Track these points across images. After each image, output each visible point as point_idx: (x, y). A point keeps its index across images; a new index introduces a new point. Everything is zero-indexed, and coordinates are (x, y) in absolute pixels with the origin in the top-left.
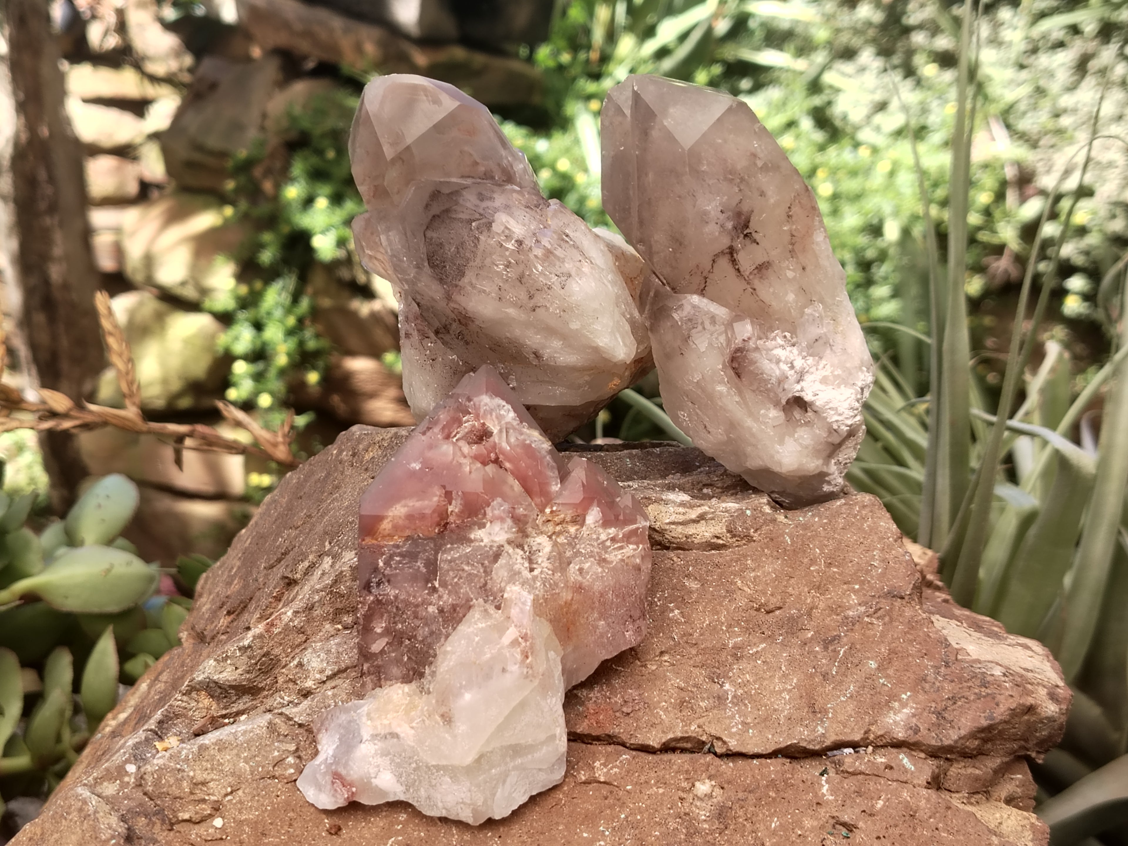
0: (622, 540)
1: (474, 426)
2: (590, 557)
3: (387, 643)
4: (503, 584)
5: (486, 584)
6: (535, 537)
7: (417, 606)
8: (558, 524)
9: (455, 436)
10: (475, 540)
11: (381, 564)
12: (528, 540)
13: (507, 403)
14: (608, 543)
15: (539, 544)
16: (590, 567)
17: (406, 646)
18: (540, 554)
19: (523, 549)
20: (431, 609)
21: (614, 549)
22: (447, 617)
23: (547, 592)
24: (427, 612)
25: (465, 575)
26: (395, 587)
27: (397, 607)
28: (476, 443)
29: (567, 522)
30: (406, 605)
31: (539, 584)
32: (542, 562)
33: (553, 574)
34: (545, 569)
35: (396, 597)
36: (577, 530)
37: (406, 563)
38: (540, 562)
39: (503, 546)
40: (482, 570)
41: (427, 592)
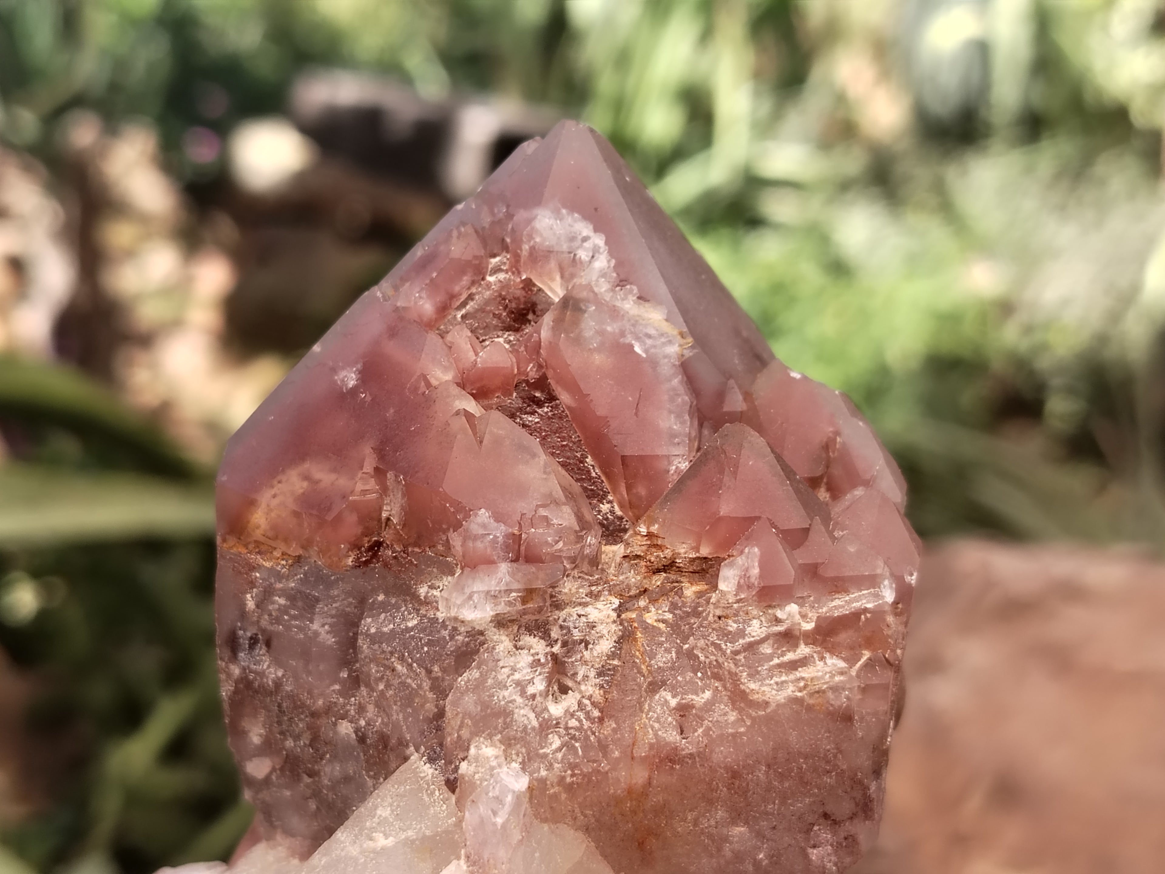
0: (810, 638)
1: (504, 285)
2: (717, 677)
3: (274, 770)
4: (465, 733)
5: (441, 714)
6: (585, 605)
7: (314, 715)
8: (657, 571)
9: (464, 304)
10: (427, 602)
11: (251, 604)
12: (563, 614)
13: (596, 230)
14: (766, 649)
15: (592, 626)
16: (709, 706)
17: (307, 786)
18: (587, 654)
19: (546, 636)
20: (345, 728)
21: (779, 666)
22: (372, 756)
23: (573, 767)
24: (336, 733)
25: (396, 682)
26: (277, 662)
27: (280, 706)
28: (507, 328)
29: (680, 570)
30: (296, 707)
31: (556, 742)
32: (586, 677)
33: (601, 720)
34: (586, 702)
35: (278, 684)
36: (700, 594)
37: (294, 617)
38: (579, 678)
39: (481, 633)
40: (426, 685)
41: (337, 687)
